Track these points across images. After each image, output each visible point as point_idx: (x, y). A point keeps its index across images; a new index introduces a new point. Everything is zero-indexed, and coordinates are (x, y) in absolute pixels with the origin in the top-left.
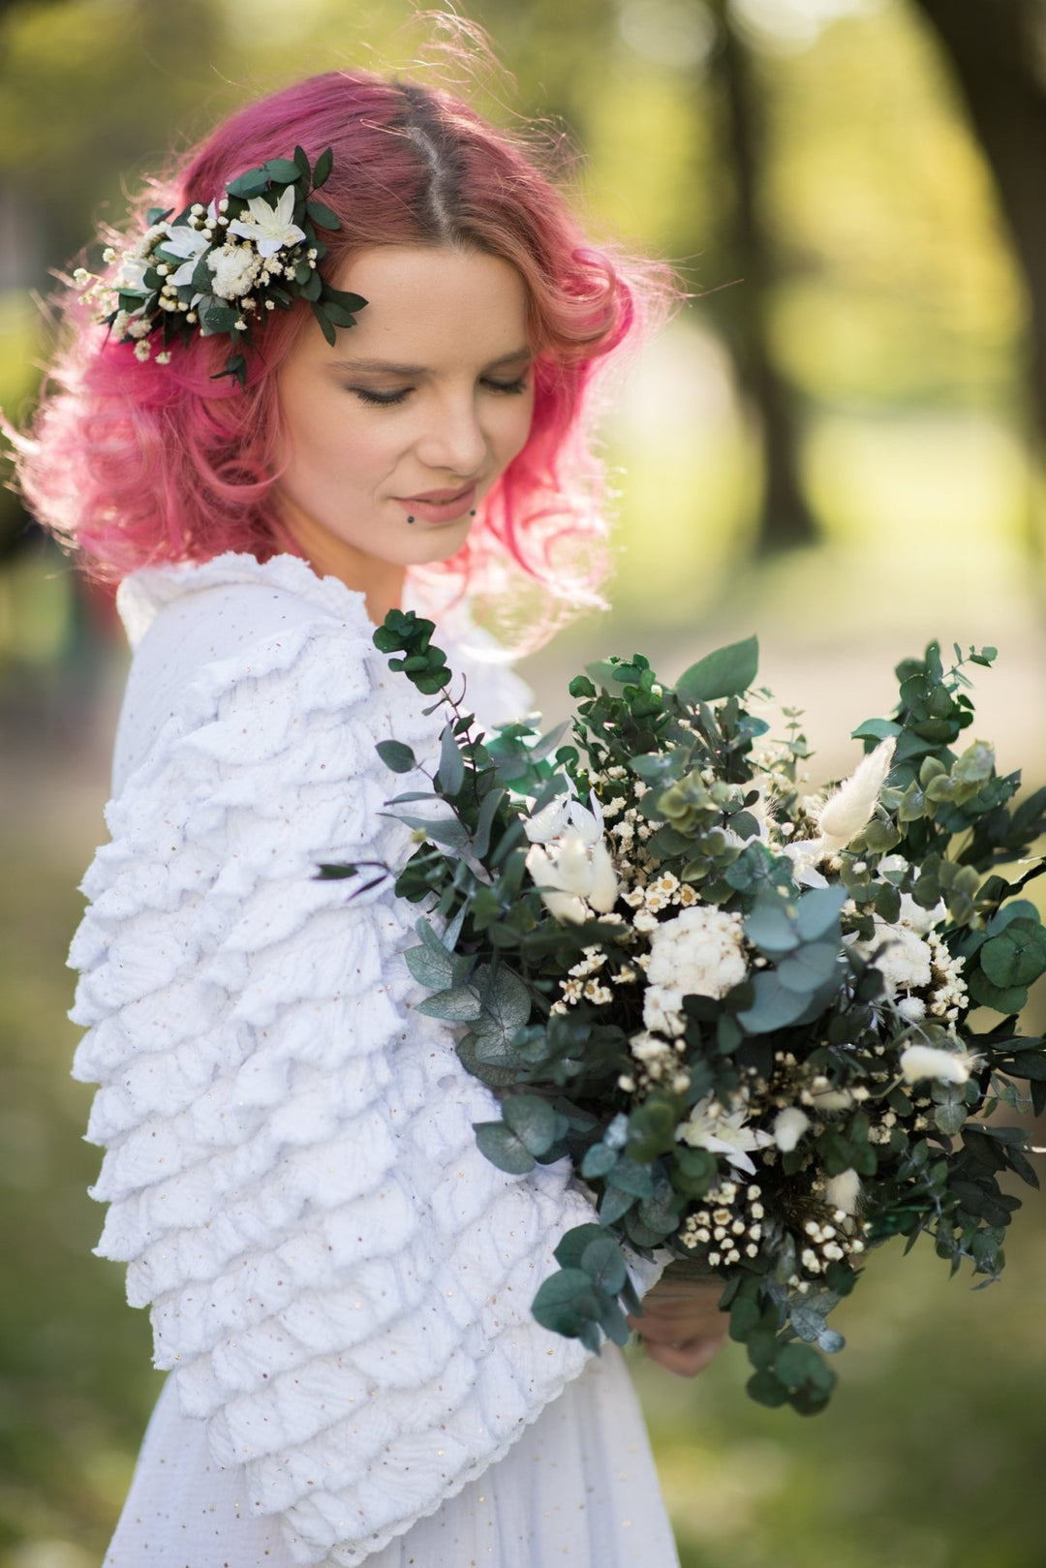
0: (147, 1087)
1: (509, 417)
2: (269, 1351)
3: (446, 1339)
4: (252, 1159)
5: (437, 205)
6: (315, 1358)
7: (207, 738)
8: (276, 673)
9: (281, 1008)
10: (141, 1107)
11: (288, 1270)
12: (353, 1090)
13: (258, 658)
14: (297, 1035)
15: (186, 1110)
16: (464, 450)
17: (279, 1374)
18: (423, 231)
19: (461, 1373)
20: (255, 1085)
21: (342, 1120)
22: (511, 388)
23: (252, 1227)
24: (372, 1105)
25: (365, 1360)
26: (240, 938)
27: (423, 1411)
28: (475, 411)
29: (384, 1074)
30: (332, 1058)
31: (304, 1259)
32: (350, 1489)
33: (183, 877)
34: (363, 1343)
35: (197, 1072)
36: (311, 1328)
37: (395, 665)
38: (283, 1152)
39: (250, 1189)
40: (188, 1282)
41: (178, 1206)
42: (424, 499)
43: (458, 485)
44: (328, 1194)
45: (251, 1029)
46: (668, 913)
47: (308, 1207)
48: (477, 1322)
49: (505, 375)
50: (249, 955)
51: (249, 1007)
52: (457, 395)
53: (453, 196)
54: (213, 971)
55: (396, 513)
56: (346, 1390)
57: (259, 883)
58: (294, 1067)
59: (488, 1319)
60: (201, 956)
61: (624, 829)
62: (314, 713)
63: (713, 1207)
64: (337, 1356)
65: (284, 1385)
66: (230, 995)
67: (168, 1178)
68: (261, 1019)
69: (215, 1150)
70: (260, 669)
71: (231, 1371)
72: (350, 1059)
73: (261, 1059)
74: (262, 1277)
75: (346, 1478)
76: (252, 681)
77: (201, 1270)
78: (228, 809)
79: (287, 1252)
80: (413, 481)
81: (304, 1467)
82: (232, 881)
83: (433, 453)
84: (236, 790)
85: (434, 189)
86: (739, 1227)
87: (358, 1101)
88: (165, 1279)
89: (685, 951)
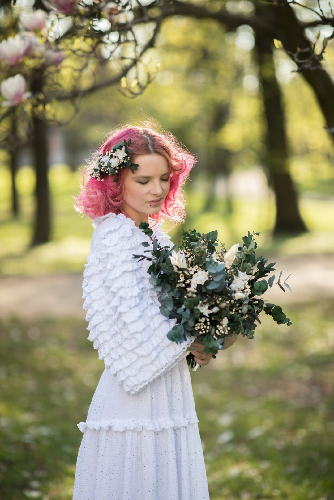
0: (96, 306)
1: (166, 185)
2: (120, 351)
3: (151, 347)
4: (115, 317)
5: (150, 147)
6: (129, 351)
7: (103, 242)
8: (115, 230)
9: (119, 289)
10: (95, 310)
11: (122, 336)
12: (132, 303)
13: (112, 228)
14: (122, 293)
15: (103, 310)
16: (159, 191)
17: (122, 355)
18: (148, 152)
19: (154, 354)
20: (115, 303)
21: (130, 308)
22: (166, 180)
23: (116, 329)
24: (136, 306)
25: (137, 351)
26: (111, 276)
27: (148, 360)
28: (160, 184)
29: (138, 301)
30: (128, 297)
31: (125, 334)
32: (135, 376)
33: (100, 268)
34: (136, 348)
35: (105, 303)
36: (127, 345)
37: (143, 231)
38: (120, 314)
39: (115, 322)
40: (106, 341)
41: (103, 327)
42: (152, 201)
43: (158, 198)
44: (128, 321)
45: (113, 293)
46: (196, 272)
47: (125, 324)
48: (158, 346)
49: (165, 177)
50: (113, 280)
51: (113, 289)
52: (157, 181)
53: (153, 145)
54: (107, 284)
55: (148, 204)
56: (134, 357)
57: (114, 267)
58: (121, 298)
59: (161, 345)
60: (104, 282)
61: (190, 259)
62: (123, 237)
63: (200, 322)
64: (132, 351)
65: (123, 357)
66: (109, 288)
67: (101, 323)
68: (115, 291)
69: (109, 316)
70: (113, 229)
71: (114, 356)
72: (131, 297)
73: (116, 298)
74: (118, 338)
75: (135, 373)
76: (111, 232)
77: (108, 339)
78: (108, 254)
79: (122, 333)
80: (150, 198)
81: (128, 372)
82: (109, 266)
83: (153, 192)
84: (109, 251)
85: (149, 145)
86: (205, 326)
87: (133, 305)
88: (101, 341)
89: (198, 278)
